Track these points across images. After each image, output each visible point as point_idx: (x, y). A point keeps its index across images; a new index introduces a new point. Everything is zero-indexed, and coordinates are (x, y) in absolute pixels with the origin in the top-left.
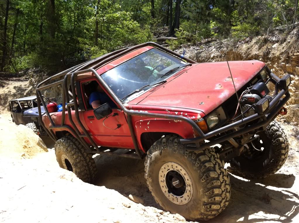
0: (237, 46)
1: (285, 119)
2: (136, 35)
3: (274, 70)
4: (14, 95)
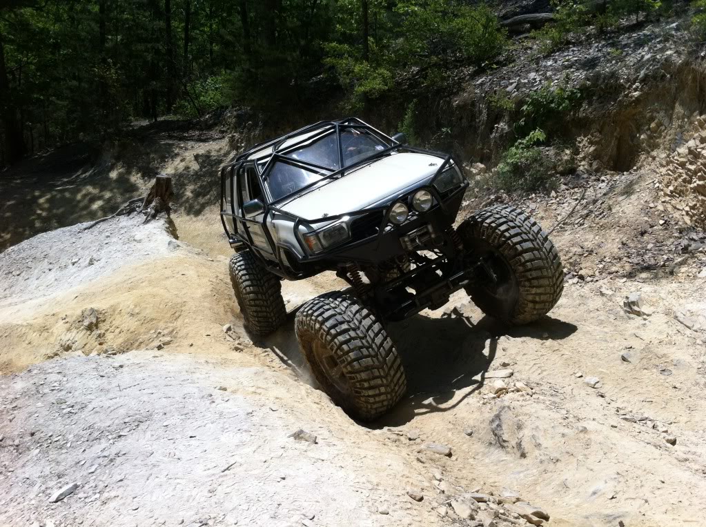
0: (702, 54)
2: (457, 20)
4: (197, 176)
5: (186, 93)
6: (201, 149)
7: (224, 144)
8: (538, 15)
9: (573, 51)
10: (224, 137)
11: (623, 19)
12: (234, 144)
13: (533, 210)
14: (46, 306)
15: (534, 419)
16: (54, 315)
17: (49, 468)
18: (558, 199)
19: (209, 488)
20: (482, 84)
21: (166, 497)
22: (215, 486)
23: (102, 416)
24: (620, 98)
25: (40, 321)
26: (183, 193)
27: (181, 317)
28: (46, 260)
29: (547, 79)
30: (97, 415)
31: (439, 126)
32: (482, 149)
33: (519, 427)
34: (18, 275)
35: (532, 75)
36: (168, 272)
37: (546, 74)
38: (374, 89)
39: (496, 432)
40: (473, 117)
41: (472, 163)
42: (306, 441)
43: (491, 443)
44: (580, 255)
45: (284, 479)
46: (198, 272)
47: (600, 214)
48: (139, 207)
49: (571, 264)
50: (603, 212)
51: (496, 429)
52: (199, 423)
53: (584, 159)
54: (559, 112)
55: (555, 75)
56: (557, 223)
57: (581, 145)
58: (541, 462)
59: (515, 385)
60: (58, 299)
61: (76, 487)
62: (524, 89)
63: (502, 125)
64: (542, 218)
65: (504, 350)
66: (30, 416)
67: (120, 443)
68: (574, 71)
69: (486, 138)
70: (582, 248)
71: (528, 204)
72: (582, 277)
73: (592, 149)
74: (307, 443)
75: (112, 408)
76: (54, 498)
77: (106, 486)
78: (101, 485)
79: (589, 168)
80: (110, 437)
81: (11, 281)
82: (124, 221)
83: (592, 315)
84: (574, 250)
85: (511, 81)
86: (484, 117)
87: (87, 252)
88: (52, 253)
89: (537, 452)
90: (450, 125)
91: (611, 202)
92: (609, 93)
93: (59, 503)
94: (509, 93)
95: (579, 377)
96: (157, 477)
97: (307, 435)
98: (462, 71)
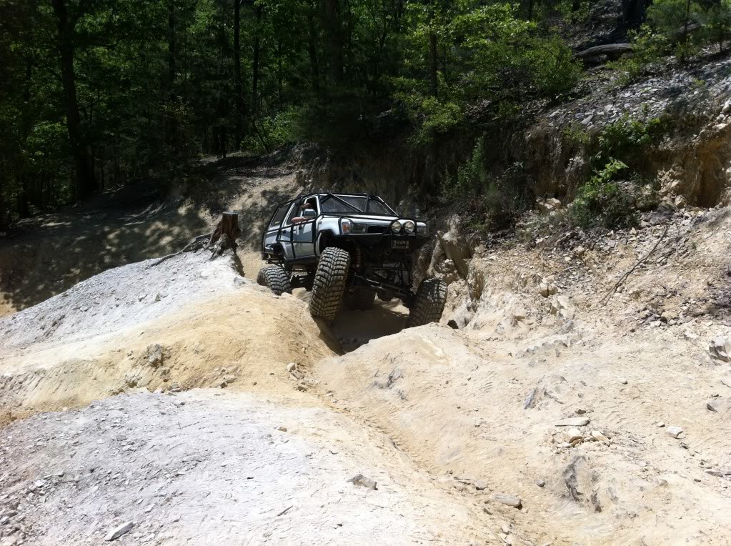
2: (530, 52)
4: (264, 212)
5: (255, 130)
6: (269, 185)
7: (291, 180)
8: (615, 45)
9: (652, 82)
10: (291, 173)
11: (706, 48)
12: (301, 180)
13: (612, 248)
14: (113, 342)
15: (610, 470)
16: (119, 351)
17: (106, 505)
18: (638, 237)
19: (264, 532)
20: (556, 117)
21: (221, 540)
22: (271, 530)
23: (161, 454)
24: (703, 131)
25: (106, 357)
26: (251, 229)
27: (245, 355)
28: (114, 296)
29: (624, 111)
30: (157, 452)
31: (512, 160)
32: (557, 184)
33: (595, 479)
34: (86, 311)
35: (609, 107)
36: (233, 310)
37: (623, 106)
38: (442, 123)
39: (570, 483)
40: (547, 150)
41: (546, 197)
42: (366, 486)
43: (564, 496)
44: (662, 296)
45: (341, 525)
46: (262, 309)
47: (684, 253)
48: (206, 243)
49: (653, 305)
50: (687, 251)
51: (570, 480)
52: (257, 464)
53: (666, 194)
54: (637, 145)
55: (633, 106)
56: (638, 262)
57: (662, 180)
58: (618, 517)
59: (591, 434)
60: (125, 335)
61: (132, 526)
62: (601, 122)
63: (578, 160)
64: (622, 256)
65: (580, 396)
66: (91, 453)
67: (178, 483)
68: (653, 103)
69: (560, 173)
70: (665, 288)
71: (606, 241)
72: (664, 320)
73: (675, 183)
74: (367, 489)
75: (171, 447)
76: (109, 536)
77: (162, 526)
78: (157, 525)
79: (671, 204)
80: (168, 476)
81: (79, 316)
82: (191, 257)
83: (676, 360)
84: (656, 290)
85: (586, 114)
86: (558, 150)
87: (154, 289)
88: (119, 289)
89: (613, 506)
90: (523, 159)
91: (695, 240)
92: (691, 125)
93: (115, 542)
94: (585, 126)
95: (661, 427)
96: (212, 519)
97: (367, 481)
98: (535, 104)
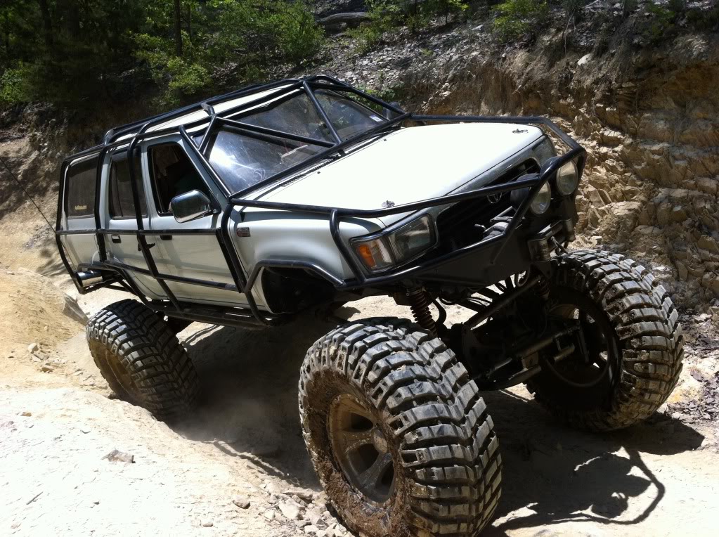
0: (503, 56)
1: (600, 237)
2: (274, 16)
3: (581, 119)
7: (24, 144)
8: (354, 14)
9: (387, 51)
10: (24, 136)
11: (434, 20)
12: (35, 144)
19: (12, 523)
22: (19, 520)
24: (431, 98)
29: (363, 78)
35: (349, 74)
37: (362, 73)
38: (190, 85)
42: (122, 461)
45: (97, 503)
55: (370, 74)
68: (388, 71)
74: (123, 463)
92: (421, 93)
97: (123, 455)
98: (281, 68)
